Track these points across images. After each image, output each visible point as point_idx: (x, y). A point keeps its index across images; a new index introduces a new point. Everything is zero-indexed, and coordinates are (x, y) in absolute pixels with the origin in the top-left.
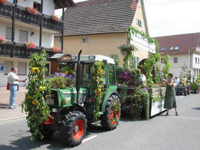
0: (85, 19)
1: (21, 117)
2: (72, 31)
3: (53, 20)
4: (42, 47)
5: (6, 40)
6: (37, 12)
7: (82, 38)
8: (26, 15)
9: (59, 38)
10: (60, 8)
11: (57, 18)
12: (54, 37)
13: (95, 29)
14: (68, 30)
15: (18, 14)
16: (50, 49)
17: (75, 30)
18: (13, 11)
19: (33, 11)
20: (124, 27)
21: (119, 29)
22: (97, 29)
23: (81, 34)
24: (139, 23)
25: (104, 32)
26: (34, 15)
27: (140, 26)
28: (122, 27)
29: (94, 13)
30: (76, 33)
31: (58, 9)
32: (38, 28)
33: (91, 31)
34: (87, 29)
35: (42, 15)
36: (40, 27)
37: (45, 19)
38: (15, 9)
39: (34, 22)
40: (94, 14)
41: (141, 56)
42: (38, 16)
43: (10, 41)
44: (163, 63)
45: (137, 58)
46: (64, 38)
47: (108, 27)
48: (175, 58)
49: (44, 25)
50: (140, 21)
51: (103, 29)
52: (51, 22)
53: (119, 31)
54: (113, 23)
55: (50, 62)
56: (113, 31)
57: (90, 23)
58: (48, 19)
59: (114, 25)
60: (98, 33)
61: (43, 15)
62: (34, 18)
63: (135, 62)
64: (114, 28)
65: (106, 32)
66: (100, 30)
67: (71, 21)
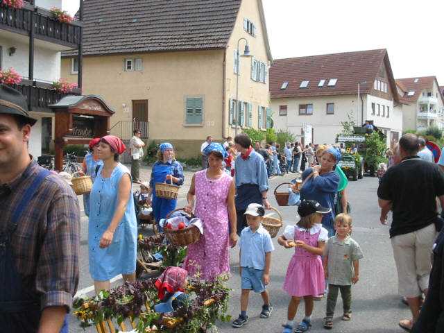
0: (131, 17)
2: (103, 45)
3: (58, 21)
4: (34, 80)
6: (21, 3)
7: (125, 61)
9: (73, 60)
11: (68, 17)
12: (62, 57)
13: (151, 40)
14: (93, 43)
16: (54, 85)
17: (110, 41)
20: (217, 37)
21: (206, 42)
22: (157, 41)
23: (122, 51)
24: (250, 28)
25: (171, 48)
26: (15, 10)
27: (252, 34)
28: (212, 38)
30: (111, 48)
32: (25, 39)
33: (143, 46)
34: (134, 39)
35: (33, 10)
36: (30, 35)
37: (40, 19)
39: (15, 26)
41: (253, 100)
42: (24, 10)
44: (303, 114)
45: (246, 103)
46: (84, 61)
47: (182, 36)
48: (328, 104)
49: (39, 32)
50: (251, 25)
51: (171, 41)
52: (54, 25)
53: (205, 46)
54: (192, 28)
55: (52, 115)
56: (192, 45)
57: (142, 28)
58: (48, 18)
59: (194, 32)
60: (158, 48)
61: (36, 9)
62: (15, 17)
63: (240, 113)
64: (195, 39)
65: (178, 47)
66: (164, 43)
67: (99, 23)
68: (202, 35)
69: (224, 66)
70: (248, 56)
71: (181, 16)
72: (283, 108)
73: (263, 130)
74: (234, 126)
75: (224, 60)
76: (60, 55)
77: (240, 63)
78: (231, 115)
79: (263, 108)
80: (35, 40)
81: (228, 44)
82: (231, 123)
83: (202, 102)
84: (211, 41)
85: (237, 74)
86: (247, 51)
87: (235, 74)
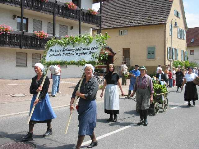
0: (122, 11)
1: (65, 107)
2: (110, 24)
3: (91, 14)
5: (48, 35)
6: (75, 7)
8: (66, 11)
9: (97, 31)
10: (98, 2)
11: (95, 12)
12: (92, 30)
13: (132, 21)
14: (105, 23)
15: (59, 9)
17: (112, 22)
18: (54, 7)
19: (72, 6)
20: (162, 19)
21: (156, 21)
22: (134, 22)
23: (118, 26)
24: (177, 14)
25: (141, 24)
26: (73, 10)
27: (178, 17)
28: (159, 19)
29: (130, 5)
30: (113, 25)
31: (95, 3)
32: (77, 22)
33: (128, 24)
34: (124, 21)
35: (80, 10)
36: (79, 21)
37: (83, 14)
38: (56, 5)
39: (73, 17)
40: (131, 7)
41: (179, 47)
42: (77, 10)
43: (52, 35)
45: (175, 49)
46: (102, 31)
47: (145, 19)
49: (83, 19)
50: (178, 12)
51: (140, 21)
52: (89, 16)
53: (156, 23)
54: (149, 15)
56: (150, 23)
57: (127, 16)
58: (87, 13)
59: (151, 17)
60: (135, 25)
61: (82, 10)
62: (73, 13)
63: (172, 53)
64: (151, 20)
65: (143, 24)
66: (137, 22)
67: (108, 15)
68: (154, 18)
69: (165, 32)
70: (176, 27)
71: (145, 10)
72: (192, 51)
73: (183, 61)
74: (170, 60)
75: (165, 29)
76: (92, 29)
77: (172, 31)
78: (168, 54)
79: (183, 51)
80: (81, 23)
81: (167, 22)
82: (168, 58)
83: (155, 49)
84: (159, 21)
85: (171, 36)
86: (176, 24)
87: (170, 35)
